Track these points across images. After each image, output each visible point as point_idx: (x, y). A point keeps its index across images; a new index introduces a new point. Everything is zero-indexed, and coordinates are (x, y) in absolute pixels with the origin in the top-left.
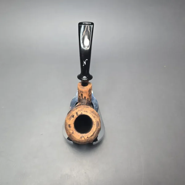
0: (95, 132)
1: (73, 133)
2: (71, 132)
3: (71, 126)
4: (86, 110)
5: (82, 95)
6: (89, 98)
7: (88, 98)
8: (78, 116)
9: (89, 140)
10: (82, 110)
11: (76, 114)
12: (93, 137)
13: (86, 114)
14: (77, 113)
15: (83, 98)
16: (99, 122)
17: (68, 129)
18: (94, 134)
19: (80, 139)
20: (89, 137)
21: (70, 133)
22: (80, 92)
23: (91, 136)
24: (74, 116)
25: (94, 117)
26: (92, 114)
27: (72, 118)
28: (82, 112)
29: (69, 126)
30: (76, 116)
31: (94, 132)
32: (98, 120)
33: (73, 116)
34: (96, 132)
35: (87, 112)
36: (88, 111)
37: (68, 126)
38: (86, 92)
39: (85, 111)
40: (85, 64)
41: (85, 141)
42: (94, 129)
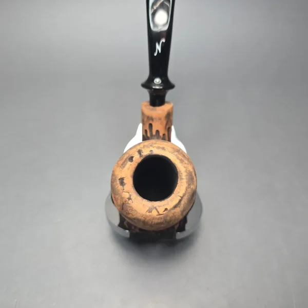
0: (184, 195)
1: (130, 199)
2: (126, 195)
3: (125, 181)
4: (161, 146)
5: (151, 125)
6: (166, 134)
7: (164, 135)
8: (142, 158)
9: (168, 218)
10: (151, 146)
11: (137, 153)
12: (178, 210)
13: (163, 155)
14: (140, 152)
15: (154, 133)
16: (193, 174)
17: (119, 191)
18: (183, 202)
19: (148, 214)
20: (169, 208)
21: (122, 198)
22: (145, 119)
23: (175, 207)
24: (134, 159)
25: (182, 161)
26: (176, 153)
27: (129, 163)
28: (151, 148)
29: (122, 181)
30: (137, 159)
31: (182, 197)
32: (190, 169)
33: (131, 159)
34: (185, 199)
35: (163, 148)
36: (166, 147)
37: (118, 182)
38: (160, 119)
39: (158, 148)
40: (158, 50)
41: (159, 221)
42: (181, 189)
